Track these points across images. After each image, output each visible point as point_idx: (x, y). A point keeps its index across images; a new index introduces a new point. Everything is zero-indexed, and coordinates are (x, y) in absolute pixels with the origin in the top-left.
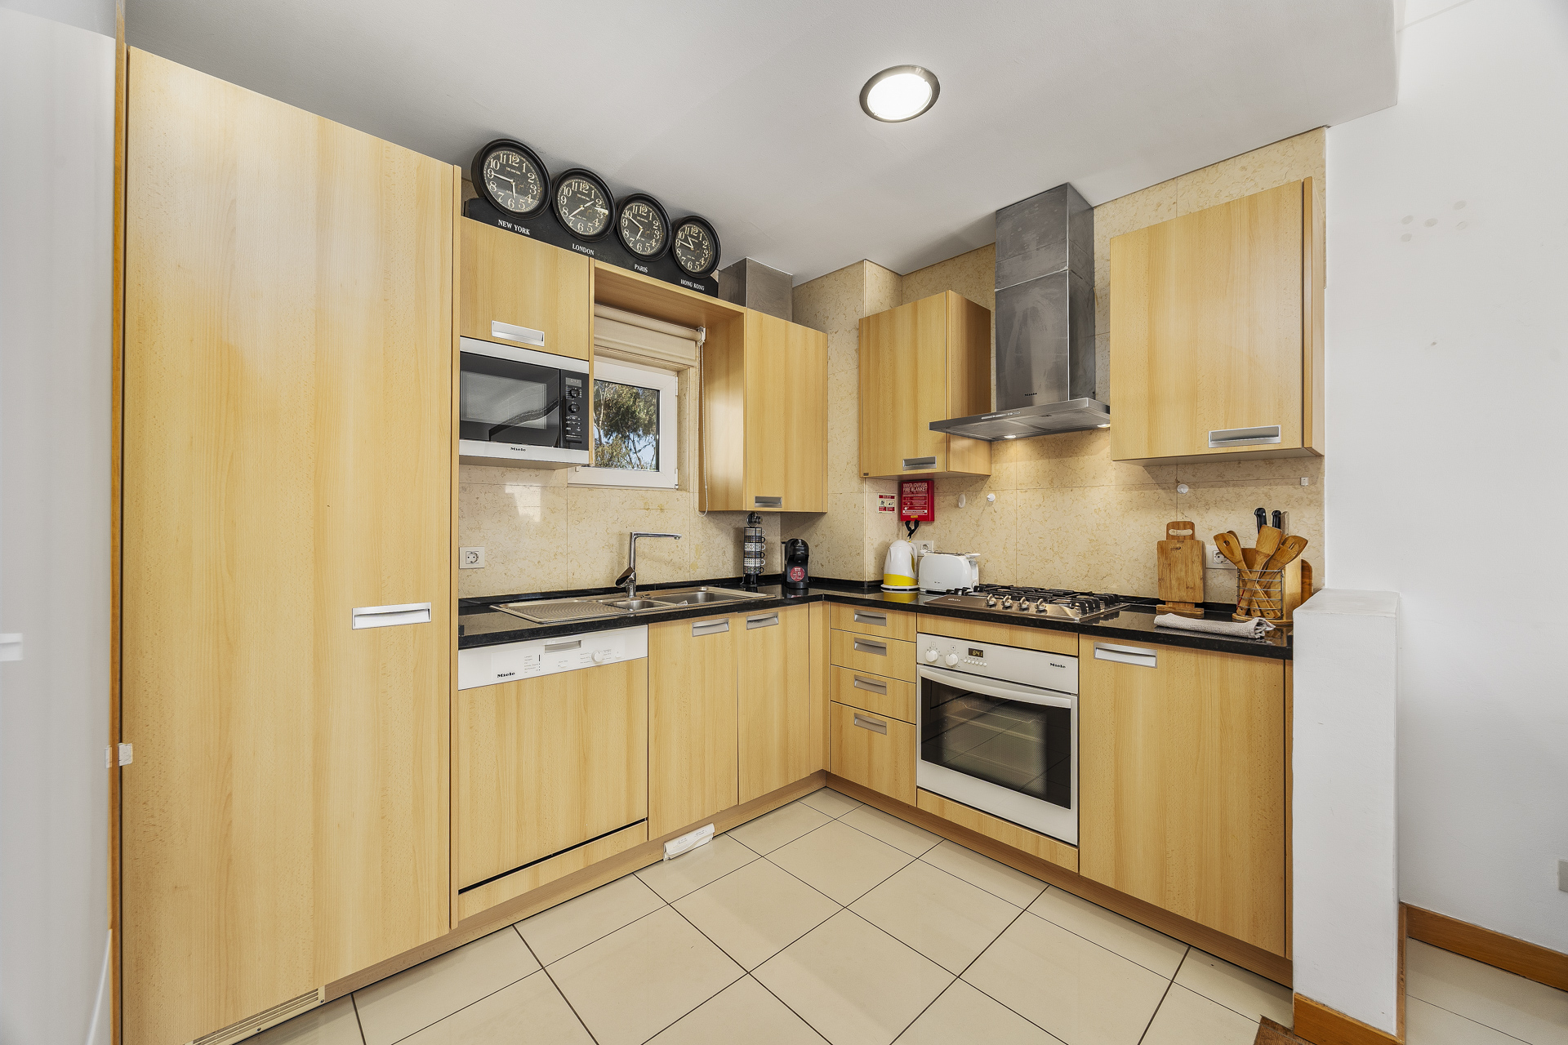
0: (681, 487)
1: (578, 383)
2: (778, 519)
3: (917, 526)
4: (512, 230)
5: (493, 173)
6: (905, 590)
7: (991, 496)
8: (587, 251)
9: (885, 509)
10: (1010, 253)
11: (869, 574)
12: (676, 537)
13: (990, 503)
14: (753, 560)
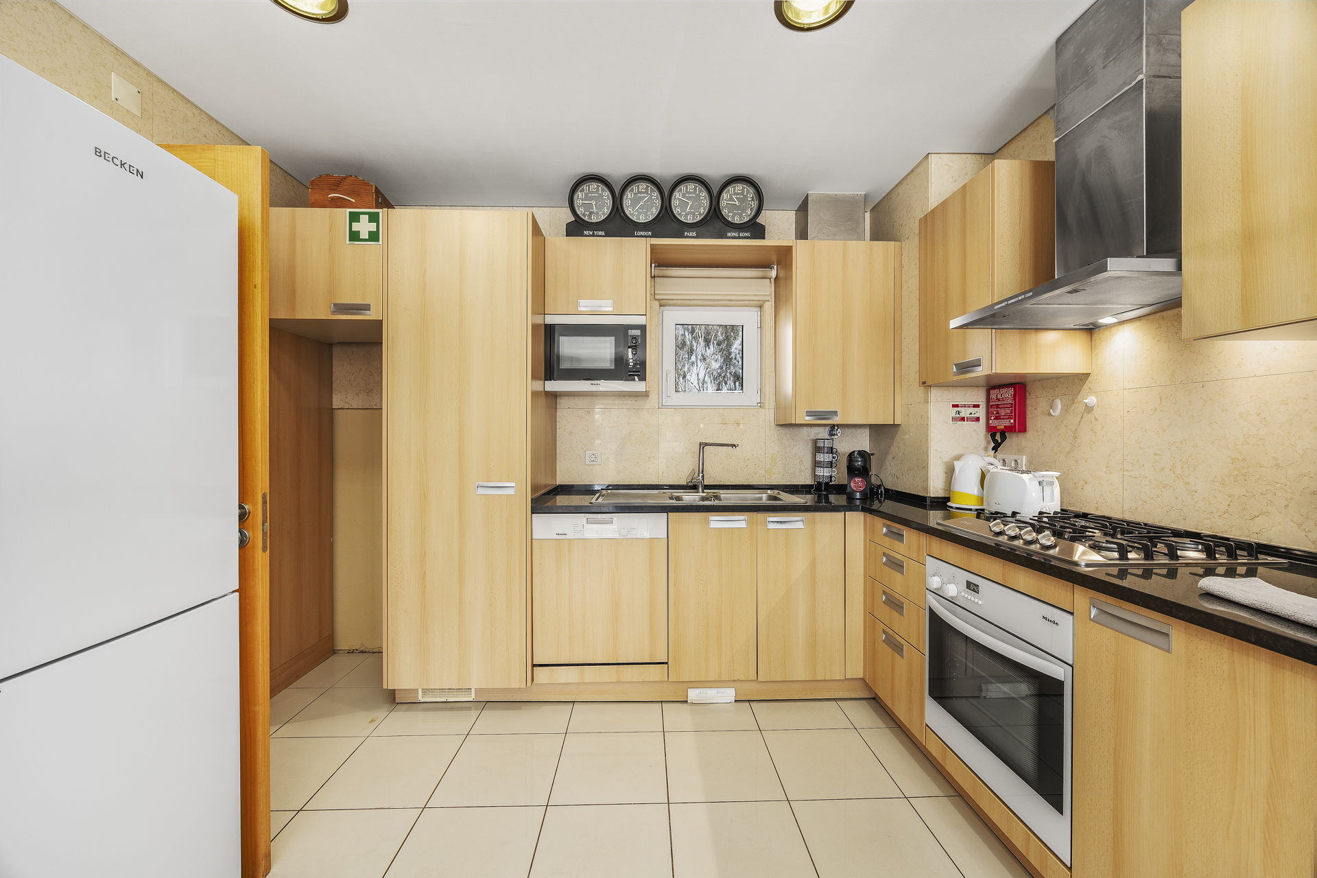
0: (761, 405)
1: (637, 332)
2: (867, 431)
3: (1004, 438)
4: (593, 235)
5: (581, 202)
6: (971, 510)
7: (1091, 400)
8: (646, 234)
9: (963, 419)
10: (1072, 86)
11: (935, 488)
12: (733, 446)
13: (1089, 409)
14: (822, 469)
